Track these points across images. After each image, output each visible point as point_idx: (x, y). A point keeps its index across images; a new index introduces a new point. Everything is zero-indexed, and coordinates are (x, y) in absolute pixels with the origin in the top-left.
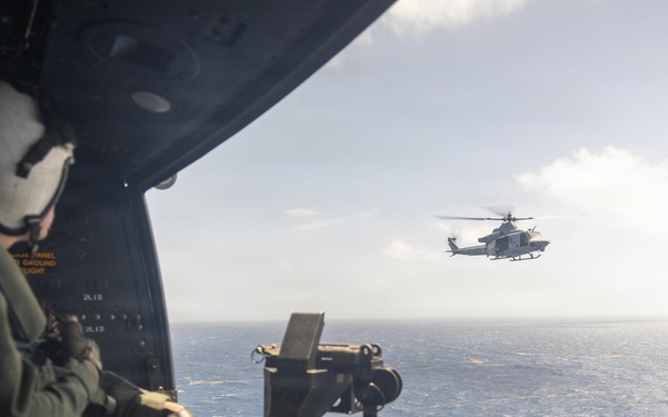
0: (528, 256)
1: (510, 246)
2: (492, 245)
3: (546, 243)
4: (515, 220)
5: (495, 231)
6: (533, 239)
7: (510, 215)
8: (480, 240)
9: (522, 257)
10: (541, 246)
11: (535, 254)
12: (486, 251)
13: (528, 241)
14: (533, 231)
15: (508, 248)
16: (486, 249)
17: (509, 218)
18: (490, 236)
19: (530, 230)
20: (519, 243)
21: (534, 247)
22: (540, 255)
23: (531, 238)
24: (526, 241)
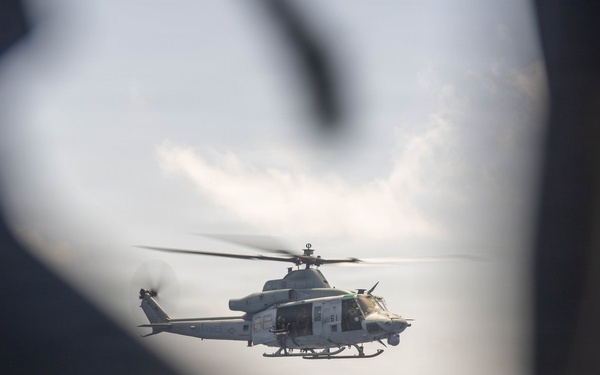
2: (265, 321)
5: (270, 285)
6: (374, 315)
8: (234, 305)
10: (391, 331)
12: (247, 333)
13: (361, 319)
14: (369, 296)
15: (312, 333)
16: (246, 327)
17: (308, 258)
18: (261, 297)
19: (361, 291)
20: (339, 322)
21: (376, 335)
22: (382, 351)
23: (369, 313)
24: (357, 319)
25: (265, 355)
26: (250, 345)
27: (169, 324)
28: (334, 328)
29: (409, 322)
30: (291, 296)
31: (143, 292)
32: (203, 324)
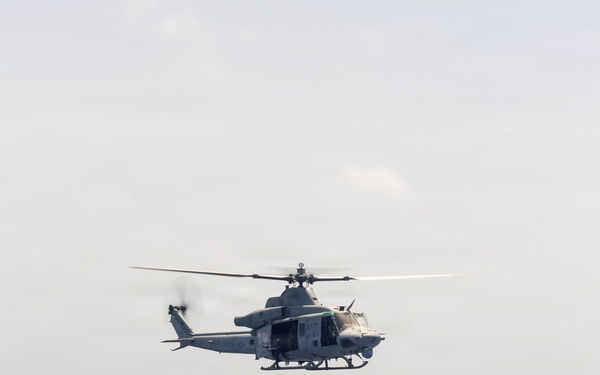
0: (341, 362)
1: (301, 341)
2: (264, 337)
3: (375, 341)
4: (312, 280)
5: (271, 302)
6: (349, 331)
7: (301, 271)
8: (239, 322)
9: (332, 363)
10: (365, 346)
11: (357, 360)
12: (252, 347)
13: (337, 334)
14: (348, 313)
15: (297, 349)
16: (252, 342)
17: (301, 276)
18: (261, 313)
19: (342, 309)
20: (318, 338)
21: (352, 349)
22: (367, 362)
23: (343, 329)
24: (334, 334)
25: (262, 368)
26: (257, 359)
27: (192, 339)
28: (315, 342)
29: (382, 337)
30: (284, 312)
31: (171, 308)
32: (218, 339)
